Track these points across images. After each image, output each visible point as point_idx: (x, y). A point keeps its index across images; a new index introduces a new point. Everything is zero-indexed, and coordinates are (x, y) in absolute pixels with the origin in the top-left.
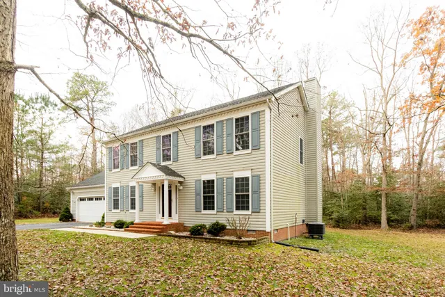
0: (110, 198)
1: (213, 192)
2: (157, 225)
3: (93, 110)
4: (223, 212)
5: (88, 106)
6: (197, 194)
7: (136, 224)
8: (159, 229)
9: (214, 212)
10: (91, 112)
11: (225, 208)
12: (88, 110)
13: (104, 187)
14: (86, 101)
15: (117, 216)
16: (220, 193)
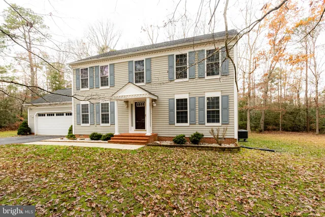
0: (78, 113)
1: (186, 109)
2: (139, 136)
3: (29, 39)
4: (195, 124)
5: (24, 34)
6: (171, 110)
7: (116, 136)
8: (145, 140)
9: (188, 124)
10: (28, 41)
11: (197, 121)
12: (25, 39)
13: (71, 103)
14: (23, 31)
15: (88, 129)
16: (193, 109)
